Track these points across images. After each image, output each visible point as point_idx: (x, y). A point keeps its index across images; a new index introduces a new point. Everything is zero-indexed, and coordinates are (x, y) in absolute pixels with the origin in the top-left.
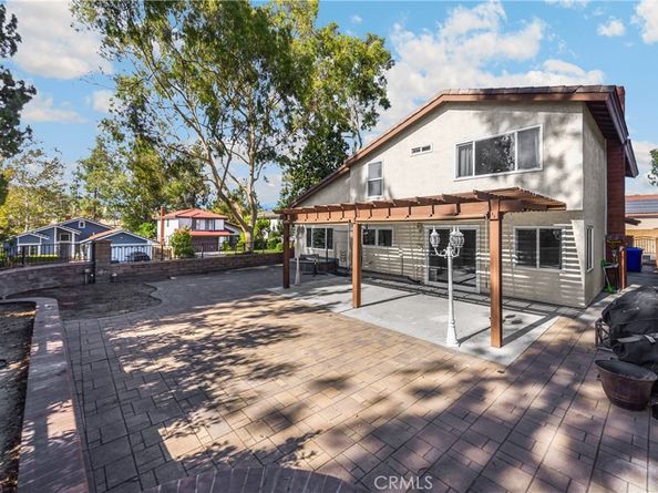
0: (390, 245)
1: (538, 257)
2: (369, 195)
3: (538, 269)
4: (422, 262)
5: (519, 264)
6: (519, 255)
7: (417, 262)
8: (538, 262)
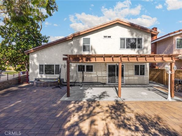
0: (92, 71)
1: (140, 72)
2: (84, 51)
3: (140, 76)
4: (106, 77)
5: (135, 75)
6: (135, 72)
7: (104, 77)
8: (140, 74)
